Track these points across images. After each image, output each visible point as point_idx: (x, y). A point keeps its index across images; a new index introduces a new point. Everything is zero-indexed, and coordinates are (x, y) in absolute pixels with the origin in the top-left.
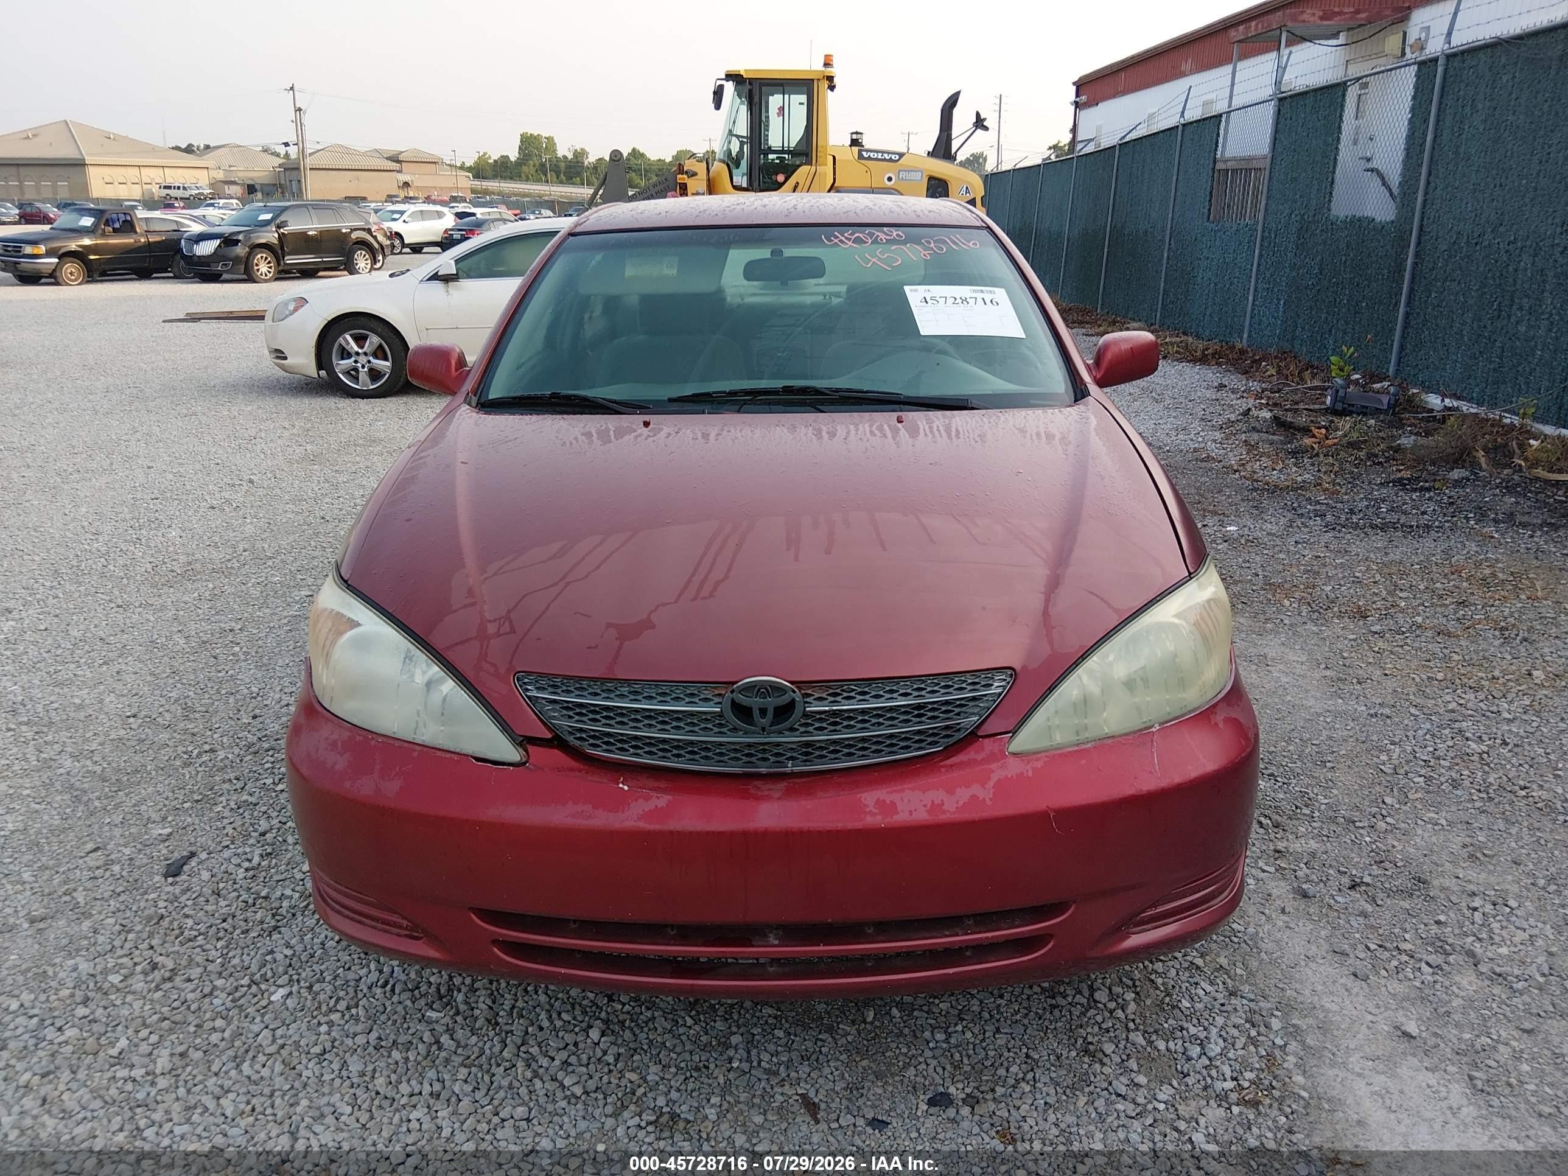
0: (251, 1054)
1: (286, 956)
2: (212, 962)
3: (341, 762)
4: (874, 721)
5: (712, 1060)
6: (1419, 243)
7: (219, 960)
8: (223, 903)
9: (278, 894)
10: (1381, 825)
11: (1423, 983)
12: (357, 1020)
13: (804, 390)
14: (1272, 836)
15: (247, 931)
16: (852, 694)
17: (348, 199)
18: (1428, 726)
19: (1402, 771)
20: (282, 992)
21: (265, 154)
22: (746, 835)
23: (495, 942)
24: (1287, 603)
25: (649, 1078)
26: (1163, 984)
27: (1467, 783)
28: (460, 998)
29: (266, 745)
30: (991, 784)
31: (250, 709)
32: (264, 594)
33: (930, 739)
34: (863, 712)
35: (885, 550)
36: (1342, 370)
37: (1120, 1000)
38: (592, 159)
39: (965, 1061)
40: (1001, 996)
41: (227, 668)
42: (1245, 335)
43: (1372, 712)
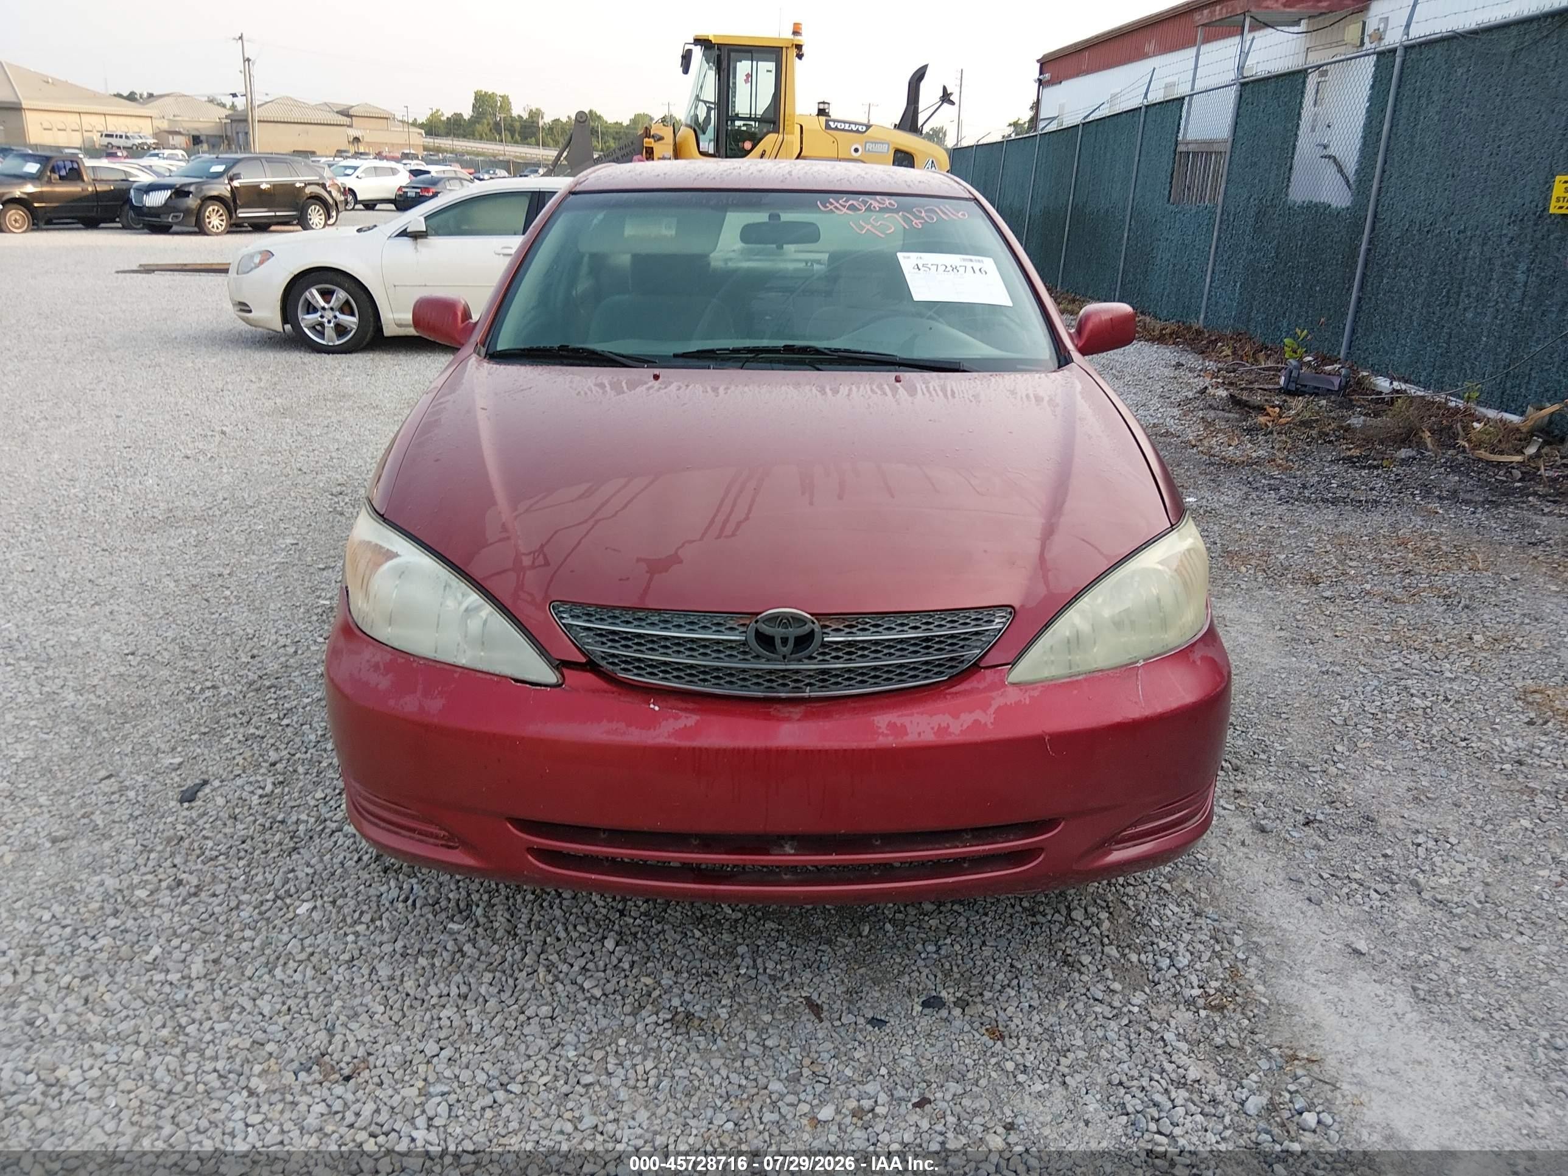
0: (282, 961)
1: (307, 875)
2: (235, 879)
3: (384, 682)
4: (886, 651)
5: (720, 967)
6: (1373, 230)
7: (243, 877)
8: (240, 826)
9: (294, 818)
10: (1333, 770)
11: (1371, 907)
12: (383, 931)
13: (804, 350)
14: (1232, 778)
15: (267, 852)
16: (867, 626)
17: (297, 153)
18: (1376, 682)
19: (1352, 723)
20: (306, 906)
21: (210, 105)
22: (767, 751)
23: (530, 850)
24: (1243, 569)
25: (663, 982)
26: (1134, 905)
27: (1412, 734)
28: (479, 912)
29: (268, 683)
30: (992, 710)
31: (247, 649)
32: (249, 541)
33: (936, 670)
34: (876, 643)
35: (893, 496)
36: (1295, 352)
37: (1095, 919)
38: (547, 119)
39: (955, 969)
40: (986, 914)
41: (220, 611)
42: (1202, 316)
43: (1324, 669)
